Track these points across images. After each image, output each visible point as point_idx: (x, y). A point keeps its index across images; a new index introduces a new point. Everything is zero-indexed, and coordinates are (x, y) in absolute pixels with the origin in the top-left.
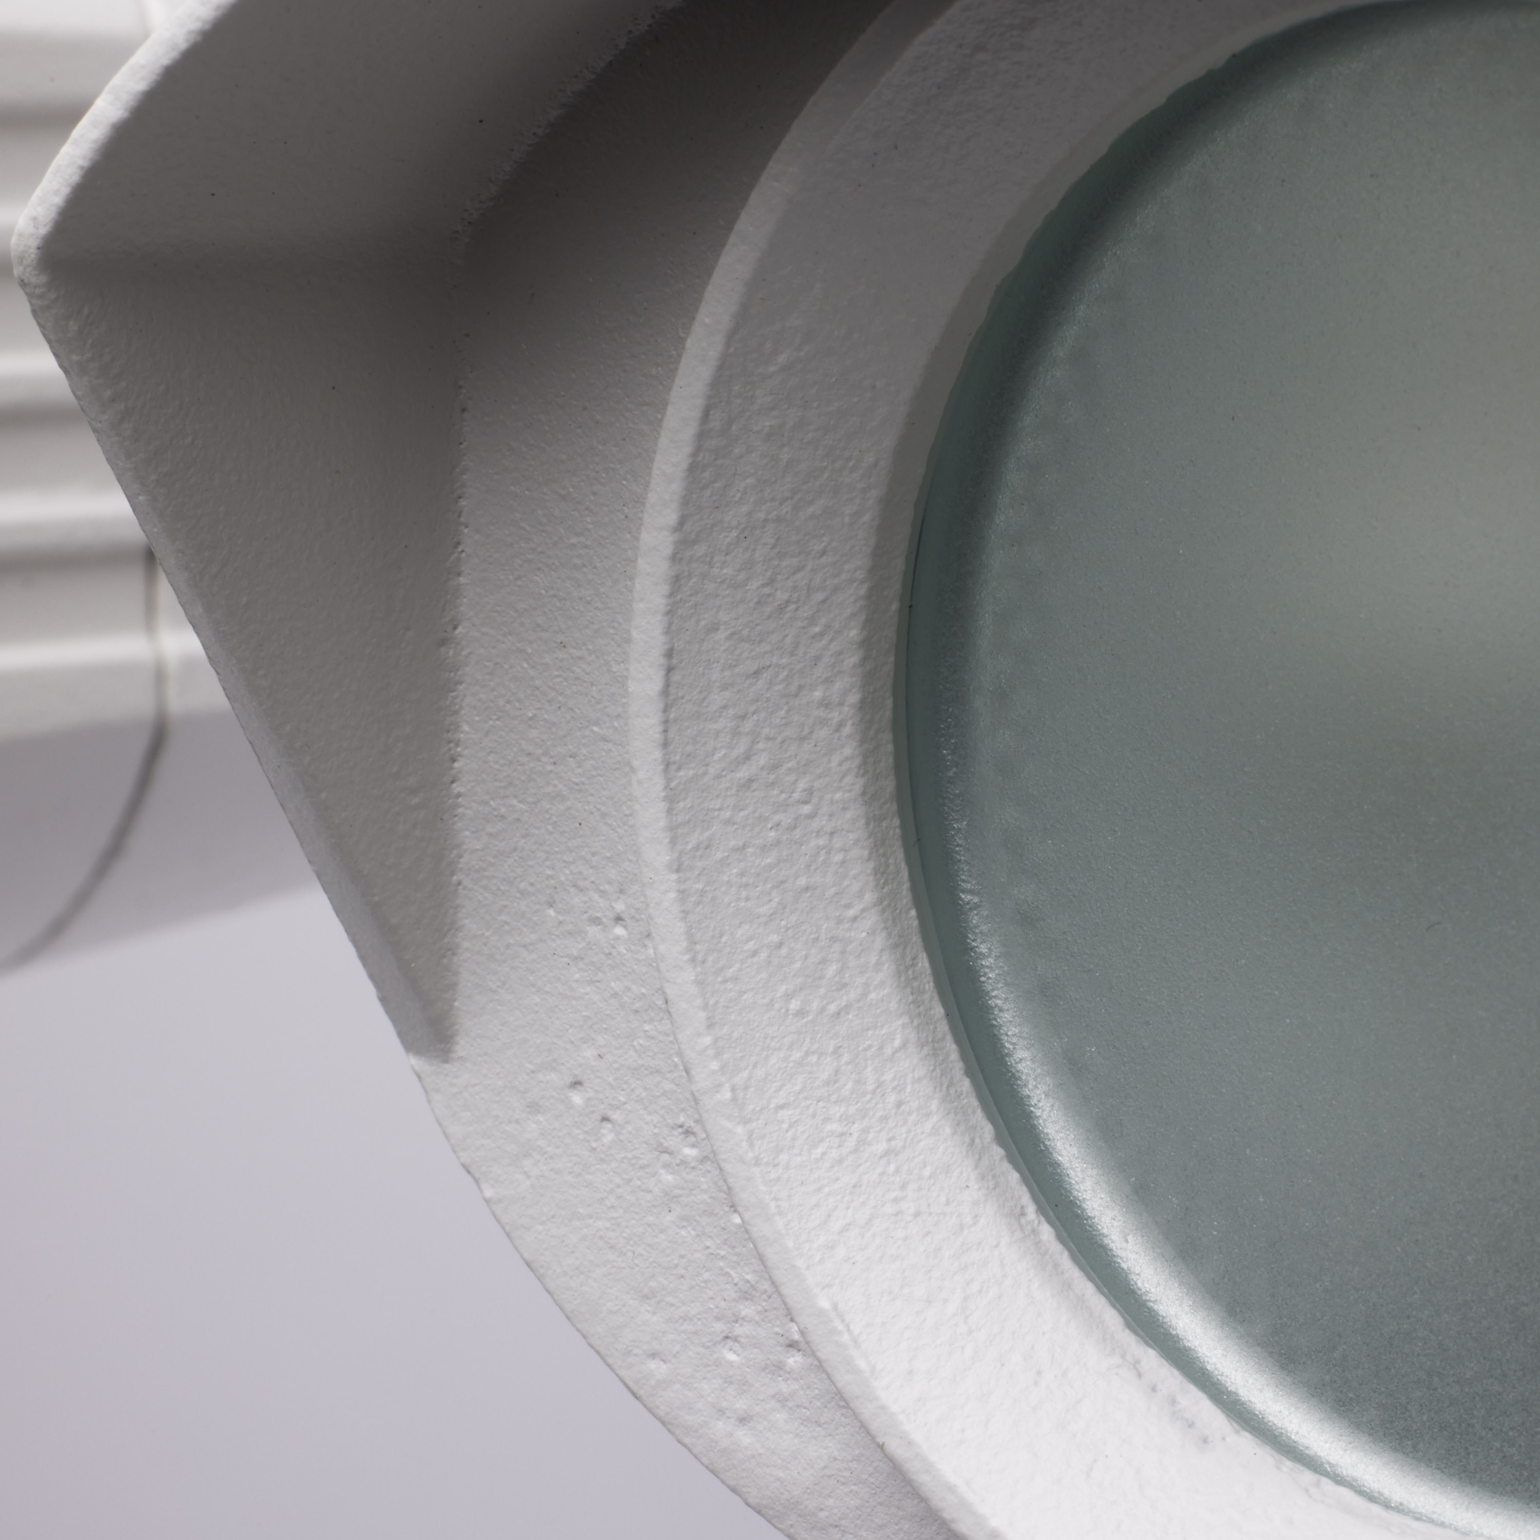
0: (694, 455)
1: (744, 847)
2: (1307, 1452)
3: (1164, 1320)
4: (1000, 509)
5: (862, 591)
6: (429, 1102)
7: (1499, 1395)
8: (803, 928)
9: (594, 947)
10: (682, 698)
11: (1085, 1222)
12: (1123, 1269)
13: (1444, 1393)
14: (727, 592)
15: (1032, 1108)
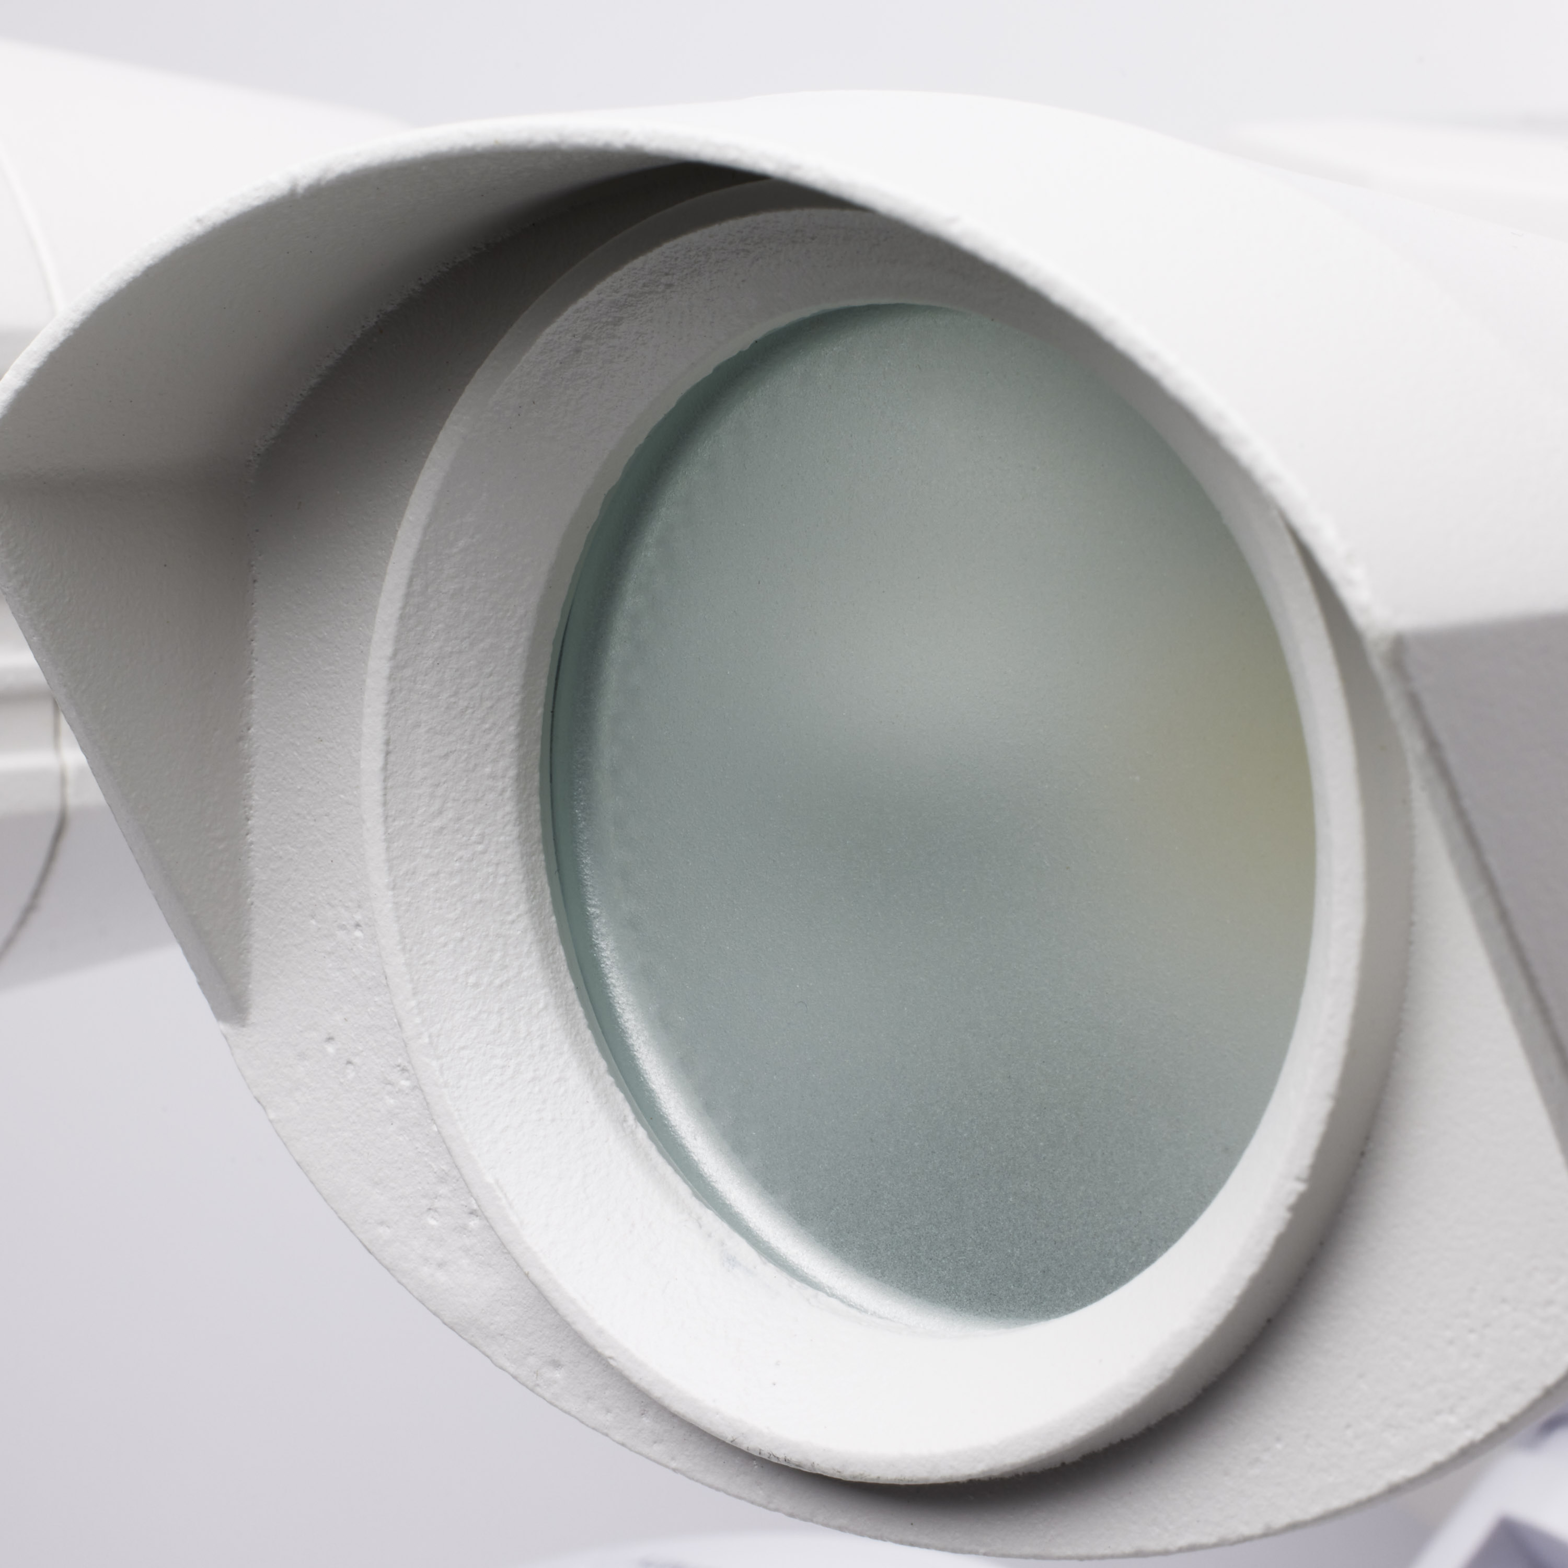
0: (403, 608)
1: (438, 873)
2: (814, 1280)
3: (722, 1195)
4: (612, 645)
5: (518, 700)
6: (233, 1054)
7: (936, 1236)
8: (478, 928)
9: (341, 945)
10: (396, 772)
11: (670, 1129)
12: (695, 1161)
13: (901, 1236)
14: (426, 701)
15: (635, 1053)
